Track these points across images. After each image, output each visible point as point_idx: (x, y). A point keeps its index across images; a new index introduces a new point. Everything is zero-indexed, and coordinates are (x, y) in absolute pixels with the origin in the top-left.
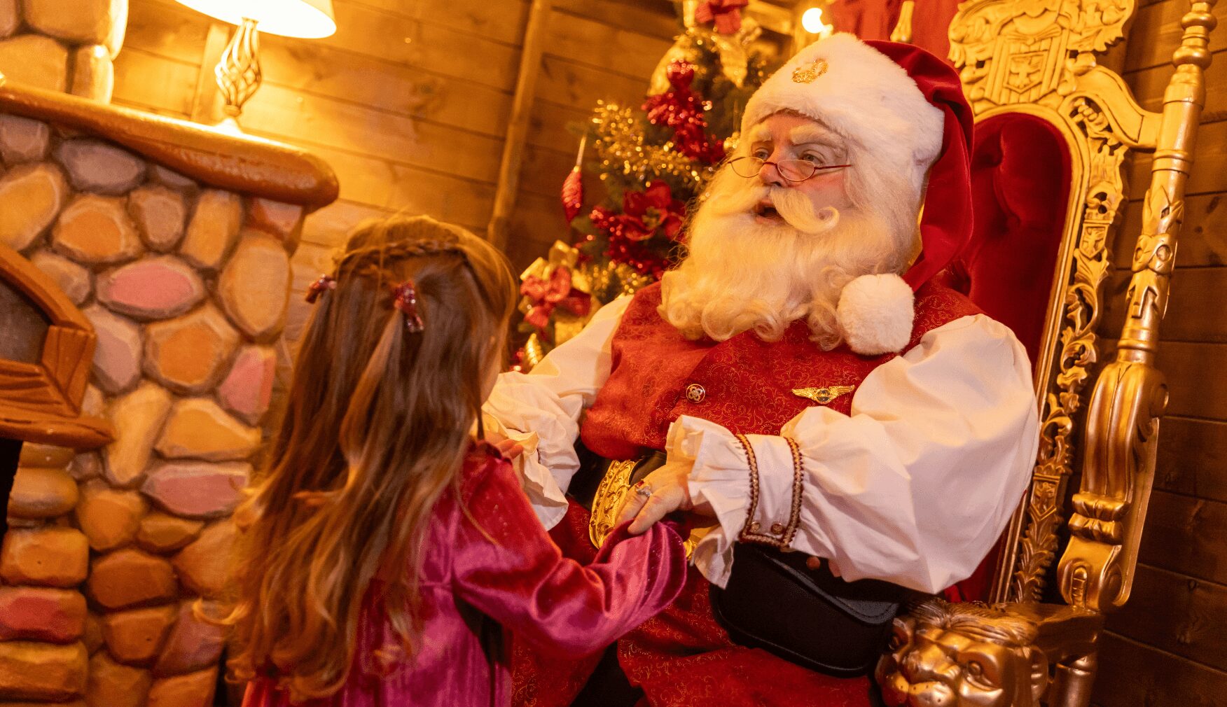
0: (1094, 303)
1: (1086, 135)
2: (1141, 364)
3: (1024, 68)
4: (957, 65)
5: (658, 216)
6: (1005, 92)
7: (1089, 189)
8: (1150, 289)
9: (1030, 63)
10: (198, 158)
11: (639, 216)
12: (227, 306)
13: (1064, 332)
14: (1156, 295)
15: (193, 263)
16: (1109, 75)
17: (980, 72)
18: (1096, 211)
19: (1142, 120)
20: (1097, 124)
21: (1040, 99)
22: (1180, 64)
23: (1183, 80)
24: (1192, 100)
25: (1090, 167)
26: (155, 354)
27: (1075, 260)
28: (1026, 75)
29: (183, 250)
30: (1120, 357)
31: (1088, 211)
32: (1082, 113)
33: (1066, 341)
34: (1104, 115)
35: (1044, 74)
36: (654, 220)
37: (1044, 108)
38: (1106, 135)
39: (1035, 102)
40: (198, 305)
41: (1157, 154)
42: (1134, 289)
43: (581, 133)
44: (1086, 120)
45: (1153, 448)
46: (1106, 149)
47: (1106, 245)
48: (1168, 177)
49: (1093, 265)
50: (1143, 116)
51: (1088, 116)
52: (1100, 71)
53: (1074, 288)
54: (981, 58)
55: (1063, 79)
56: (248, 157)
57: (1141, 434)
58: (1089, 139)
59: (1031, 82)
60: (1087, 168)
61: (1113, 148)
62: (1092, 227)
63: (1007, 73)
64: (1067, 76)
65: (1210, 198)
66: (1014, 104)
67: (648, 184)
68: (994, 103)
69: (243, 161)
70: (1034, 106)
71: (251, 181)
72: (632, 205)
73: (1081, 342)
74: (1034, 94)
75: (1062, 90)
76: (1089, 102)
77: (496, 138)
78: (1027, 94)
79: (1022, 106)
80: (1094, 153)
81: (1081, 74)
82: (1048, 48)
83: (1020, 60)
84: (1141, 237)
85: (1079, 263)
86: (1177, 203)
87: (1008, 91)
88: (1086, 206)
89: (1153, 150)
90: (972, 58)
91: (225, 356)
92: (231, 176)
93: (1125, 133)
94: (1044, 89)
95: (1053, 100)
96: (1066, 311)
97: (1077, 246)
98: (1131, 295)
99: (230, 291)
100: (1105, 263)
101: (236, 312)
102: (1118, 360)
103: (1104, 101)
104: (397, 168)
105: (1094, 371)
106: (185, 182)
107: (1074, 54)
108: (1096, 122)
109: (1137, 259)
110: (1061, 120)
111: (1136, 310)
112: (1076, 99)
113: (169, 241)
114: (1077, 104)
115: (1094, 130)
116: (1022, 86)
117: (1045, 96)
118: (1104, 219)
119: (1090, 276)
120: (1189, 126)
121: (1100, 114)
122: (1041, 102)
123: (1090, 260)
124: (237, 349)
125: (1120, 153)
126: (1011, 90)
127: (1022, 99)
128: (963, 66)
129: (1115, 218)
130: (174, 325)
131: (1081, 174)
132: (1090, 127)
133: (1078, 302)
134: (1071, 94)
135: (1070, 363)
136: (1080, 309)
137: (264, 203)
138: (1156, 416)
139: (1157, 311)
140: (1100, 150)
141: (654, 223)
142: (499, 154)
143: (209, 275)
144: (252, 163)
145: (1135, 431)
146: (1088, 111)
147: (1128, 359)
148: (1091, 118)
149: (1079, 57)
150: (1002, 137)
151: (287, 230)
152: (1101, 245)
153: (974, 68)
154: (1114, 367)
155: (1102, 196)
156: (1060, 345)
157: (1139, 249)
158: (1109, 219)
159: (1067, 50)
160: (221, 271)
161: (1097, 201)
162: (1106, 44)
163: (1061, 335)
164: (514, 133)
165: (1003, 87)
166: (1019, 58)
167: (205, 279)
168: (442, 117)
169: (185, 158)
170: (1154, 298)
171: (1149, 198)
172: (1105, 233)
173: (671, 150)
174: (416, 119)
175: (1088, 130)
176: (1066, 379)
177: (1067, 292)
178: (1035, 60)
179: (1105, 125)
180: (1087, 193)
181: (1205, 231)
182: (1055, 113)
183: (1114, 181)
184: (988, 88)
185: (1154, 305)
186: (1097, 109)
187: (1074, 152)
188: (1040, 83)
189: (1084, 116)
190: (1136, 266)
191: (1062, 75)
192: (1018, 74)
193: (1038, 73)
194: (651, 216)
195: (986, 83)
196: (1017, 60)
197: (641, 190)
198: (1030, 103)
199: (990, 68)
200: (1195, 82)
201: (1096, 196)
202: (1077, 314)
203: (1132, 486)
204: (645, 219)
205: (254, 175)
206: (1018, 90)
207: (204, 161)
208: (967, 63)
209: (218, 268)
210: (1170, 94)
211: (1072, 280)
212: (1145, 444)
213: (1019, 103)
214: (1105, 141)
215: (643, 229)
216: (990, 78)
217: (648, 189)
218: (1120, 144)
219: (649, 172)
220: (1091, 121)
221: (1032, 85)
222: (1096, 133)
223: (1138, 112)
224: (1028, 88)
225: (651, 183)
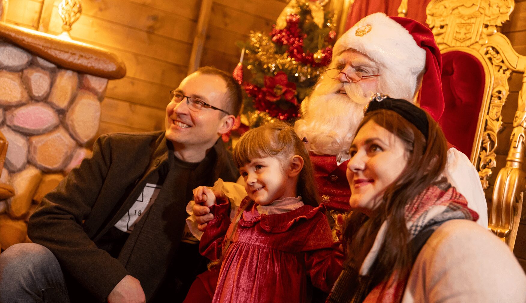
0: (495, 140)
1: (492, 64)
2: (516, 169)
3: (463, 31)
4: (431, 26)
5: (281, 89)
7: (493, 89)
8: (521, 135)
9: (466, 29)
10: (60, 55)
11: (272, 89)
12: (70, 128)
13: (481, 153)
14: (524, 138)
15: (55, 107)
16: (503, 37)
17: (442, 31)
18: (496, 99)
19: (518, 59)
20: (497, 59)
21: (471, 45)
25: (494, 78)
26: (35, 153)
27: (487, 121)
28: (464, 34)
29: (49, 100)
30: (508, 165)
31: (493, 98)
32: (490, 53)
33: (482, 157)
34: (500, 55)
35: (473, 34)
36: (279, 91)
37: (472, 50)
38: (501, 64)
39: (468, 47)
40: (56, 128)
41: (525, 75)
42: (514, 135)
43: (242, 47)
44: (492, 57)
45: (520, 205)
46: (501, 71)
47: (501, 114)
49: (495, 123)
50: (518, 57)
51: (494, 55)
52: (499, 35)
53: (486, 133)
54: (442, 24)
55: (481, 37)
56: (84, 55)
57: (517, 200)
58: (493, 66)
59: (466, 37)
60: (493, 79)
61: (505, 71)
62: (495, 106)
63: (455, 32)
64: (484, 36)
66: (458, 47)
67: (275, 73)
68: (449, 46)
69: (82, 56)
70: (468, 48)
71: (86, 67)
72: (268, 83)
73: (490, 157)
74: (468, 43)
75: (481, 42)
76: (493, 48)
77: (188, 44)
78: (464, 43)
79: (462, 48)
80: (496, 72)
81: (490, 35)
82: (474, 22)
83: (461, 26)
84: (517, 112)
85: (489, 122)
87: (455, 41)
88: (492, 96)
89: (523, 73)
90: (438, 23)
91: (69, 154)
92: (76, 64)
93: (510, 64)
94: (472, 41)
95: (477, 46)
96: (482, 143)
97: (488, 114)
98: (513, 138)
99: (72, 121)
100: (500, 122)
101: (75, 131)
102: (507, 166)
103: (500, 49)
104: (138, 57)
105: (496, 171)
106: (52, 66)
107: (487, 26)
109: (515, 122)
110: (480, 56)
111: (516, 144)
112: (487, 47)
113: (42, 95)
115: (496, 62)
116: (462, 39)
118: (500, 102)
119: (494, 128)
121: (499, 54)
122: (472, 47)
123: (493, 120)
124: (74, 150)
125: (508, 73)
126: (457, 40)
127: (462, 45)
128: (434, 27)
129: (506, 102)
130: (44, 138)
131: (490, 81)
132: (494, 60)
133: (488, 140)
134: (485, 44)
135: (484, 167)
136: (489, 143)
137: (89, 77)
138: (521, 191)
139: (524, 145)
140: (499, 71)
141: (279, 92)
143: (61, 113)
144: (86, 57)
145: (515, 198)
146: (494, 53)
147: (511, 166)
149: (489, 28)
150: (454, 62)
151: (100, 90)
152: (499, 114)
153: (439, 29)
154: (505, 169)
155: (500, 92)
156: (480, 159)
157: (517, 117)
158: (503, 103)
159: (483, 24)
160: (67, 111)
161: (497, 94)
162: (502, 23)
163: (480, 154)
164: (197, 42)
165: (453, 38)
167: (59, 114)
169: (53, 54)
170: (523, 140)
171: (521, 95)
172: (501, 109)
173: (288, 57)
174: (148, 32)
175: (493, 62)
176: (482, 174)
177: (483, 135)
178: (468, 27)
179: (501, 60)
180: (493, 90)
182: (478, 53)
183: (505, 86)
184: (446, 38)
185: (523, 143)
186: (498, 52)
187: (486, 71)
188: (471, 38)
189: (492, 55)
190: (515, 124)
191: (481, 35)
192: (460, 33)
193: (470, 34)
194: (279, 89)
195: (445, 36)
197: (272, 76)
198: (466, 47)
199: (447, 29)
201: (497, 92)
202: (488, 145)
203: (512, 222)
204: (275, 90)
205: (87, 63)
206: (460, 40)
207: (64, 56)
209: (66, 109)
211: (485, 129)
212: (517, 204)
213: (460, 47)
214: (501, 67)
215: (274, 95)
216: (447, 34)
217: (276, 76)
218: (508, 69)
219: (277, 67)
220: (494, 57)
221: (466, 39)
222: (497, 63)
223: (517, 56)
224: (465, 40)
225: (277, 73)
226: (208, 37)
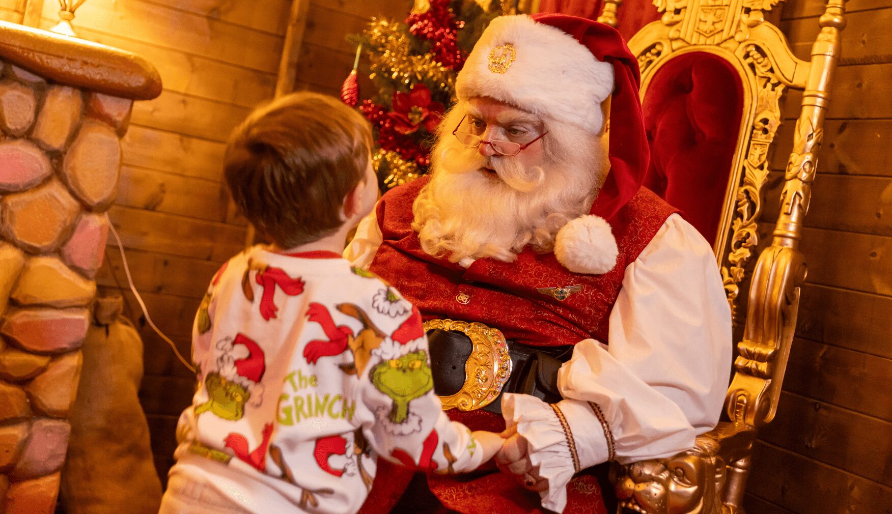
0: (757, 201)
1: (755, 74)
2: (789, 249)
3: (710, 18)
4: (660, 10)
5: (421, 114)
6: (695, 35)
7: (756, 115)
8: (797, 193)
9: (715, 15)
10: (49, 61)
11: (406, 113)
12: (70, 181)
13: (735, 222)
14: (801, 198)
15: (43, 146)
16: (773, 29)
17: (677, 18)
18: (760, 132)
19: (796, 66)
20: (763, 66)
21: (722, 43)
22: (824, 26)
23: (826, 39)
24: (831, 54)
25: (757, 98)
26: (12, 222)
27: (744, 168)
28: (711, 23)
29: (33, 136)
30: (775, 243)
31: (755, 131)
32: (752, 56)
33: (736, 228)
34: (768, 59)
35: (725, 23)
36: (417, 117)
37: (724, 50)
38: (770, 75)
39: (718, 45)
40: (46, 180)
41: (806, 93)
42: (786, 192)
43: (357, 43)
44: (755, 62)
45: (795, 308)
46: (769, 86)
47: (767, 158)
48: (813, 111)
49: (758, 173)
50: (796, 63)
51: (758, 59)
52: (767, 26)
53: (743, 189)
54: (678, 6)
55: (739, 30)
56: (89, 61)
57: (788, 300)
58: (757, 77)
59: (715, 29)
60: (755, 99)
61: (775, 86)
62: (757, 144)
63: (698, 20)
64: (743, 27)
65: (842, 122)
66: (702, 45)
67: (412, 87)
68: (688, 43)
69: (86, 63)
70: (717, 48)
71: (92, 80)
72: (399, 103)
73: (747, 230)
74: (717, 38)
75: (738, 37)
76: (758, 49)
77: (277, 36)
78: (712, 38)
79: (708, 47)
80: (760, 88)
81: (752, 26)
82: (728, 4)
83: (708, 11)
84: (792, 154)
85: (747, 171)
86: (818, 131)
87: (698, 34)
88: (753, 128)
89: (803, 89)
90: (671, 6)
91: (68, 223)
92: (76, 75)
93: (783, 75)
94: (725, 35)
95: (731, 44)
96: (737, 206)
97: (746, 157)
98: (784, 197)
99: (73, 169)
100: (766, 171)
101: (78, 187)
102: (773, 244)
103: (768, 49)
104: (195, 59)
105: (756, 253)
106: (36, 79)
107: (748, 11)
108: (762, 64)
109: (789, 171)
110: (736, 61)
111: (788, 209)
112: (748, 46)
113: (24, 128)
114: (749, 49)
115: (761, 70)
116: (708, 32)
117: (725, 41)
118: (766, 138)
119: (755, 181)
120: (829, 73)
121: (766, 58)
122: (723, 45)
123: (755, 168)
124: (78, 217)
125: (780, 89)
126: (700, 34)
127: (709, 42)
128: (664, 11)
129: (775, 138)
130: (26, 197)
131: (750, 102)
132: (758, 68)
133: (745, 200)
134: (745, 41)
135: (738, 245)
136: (747, 205)
137: (99, 96)
138: (798, 286)
139: (802, 210)
140: (765, 86)
141: (417, 119)
142: (279, 49)
143: (56, 157)
144: (92, 65)
145: (784, 298)
146: (757, 55)
147: (782, 244)
148: (759, 61)
149: (752, 13)
150: (693, 72)
151: (119, 119)
152: (764, 158)
153: (673, 14)
154: (771, 250)
155: (765, 121)
156: (731, 232)
157: (791, 163)
158: (769, 139)
159: (743, 7)
160: (65, 153)
161: (761, 124)
162: (772, 5)
163: (732, 224)
164: (292, 34)
165: (694, 31)
166: (707, 9)
167: (51, 159)
168: (231, 18)
169: (38, 61)
170: (800, 200)
171: (799, 125)
172: (766, 149)
173: (431, 60)
174: (209, 18)
175: (757, 71)
176: (735, 257)
177: (738, 192)
178: (719, 12)
179: (769, 67)
180: (755, 118)
181: (836, 147)
182: (733, 55)
183: (774, 111)
184: (683, 31)
185: (800, 205)
186: (764, 55)
187: (745, 86)
188: (722, 31)
189: (754, 59)
190: (788, 175)
191: (738, 26)
192: (706, 22)
193: (720, 23)
194: (416, 113)
195: (681, 26)
196: (705, 11)
197: (406, 91)
198: (714, 45)
199: (685, 15)
200: (834, 40)
201: (761, 121)
202: (745, 209)
203: (780, 337)
204: (410, 116)
205: (94, 74)
206: (705, 34)
207: (54, 63)
208: (667, 10)
209: (62, 150)
210: (817, 48)
211: (742, 183)
212: (790, 306)
213: (706, 44)
214: (769, 79)
215: (409, 125)
216: (685, 23)
217: (412, 91)
218: (779, 83)
219: (413, 77)
220: (759, 63)
221: (716, 31)
222: (762, 73)
223: (793, 60)
224: (713, 33)
225: (414, 87)
226: (310, 25)
